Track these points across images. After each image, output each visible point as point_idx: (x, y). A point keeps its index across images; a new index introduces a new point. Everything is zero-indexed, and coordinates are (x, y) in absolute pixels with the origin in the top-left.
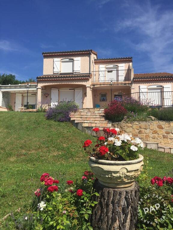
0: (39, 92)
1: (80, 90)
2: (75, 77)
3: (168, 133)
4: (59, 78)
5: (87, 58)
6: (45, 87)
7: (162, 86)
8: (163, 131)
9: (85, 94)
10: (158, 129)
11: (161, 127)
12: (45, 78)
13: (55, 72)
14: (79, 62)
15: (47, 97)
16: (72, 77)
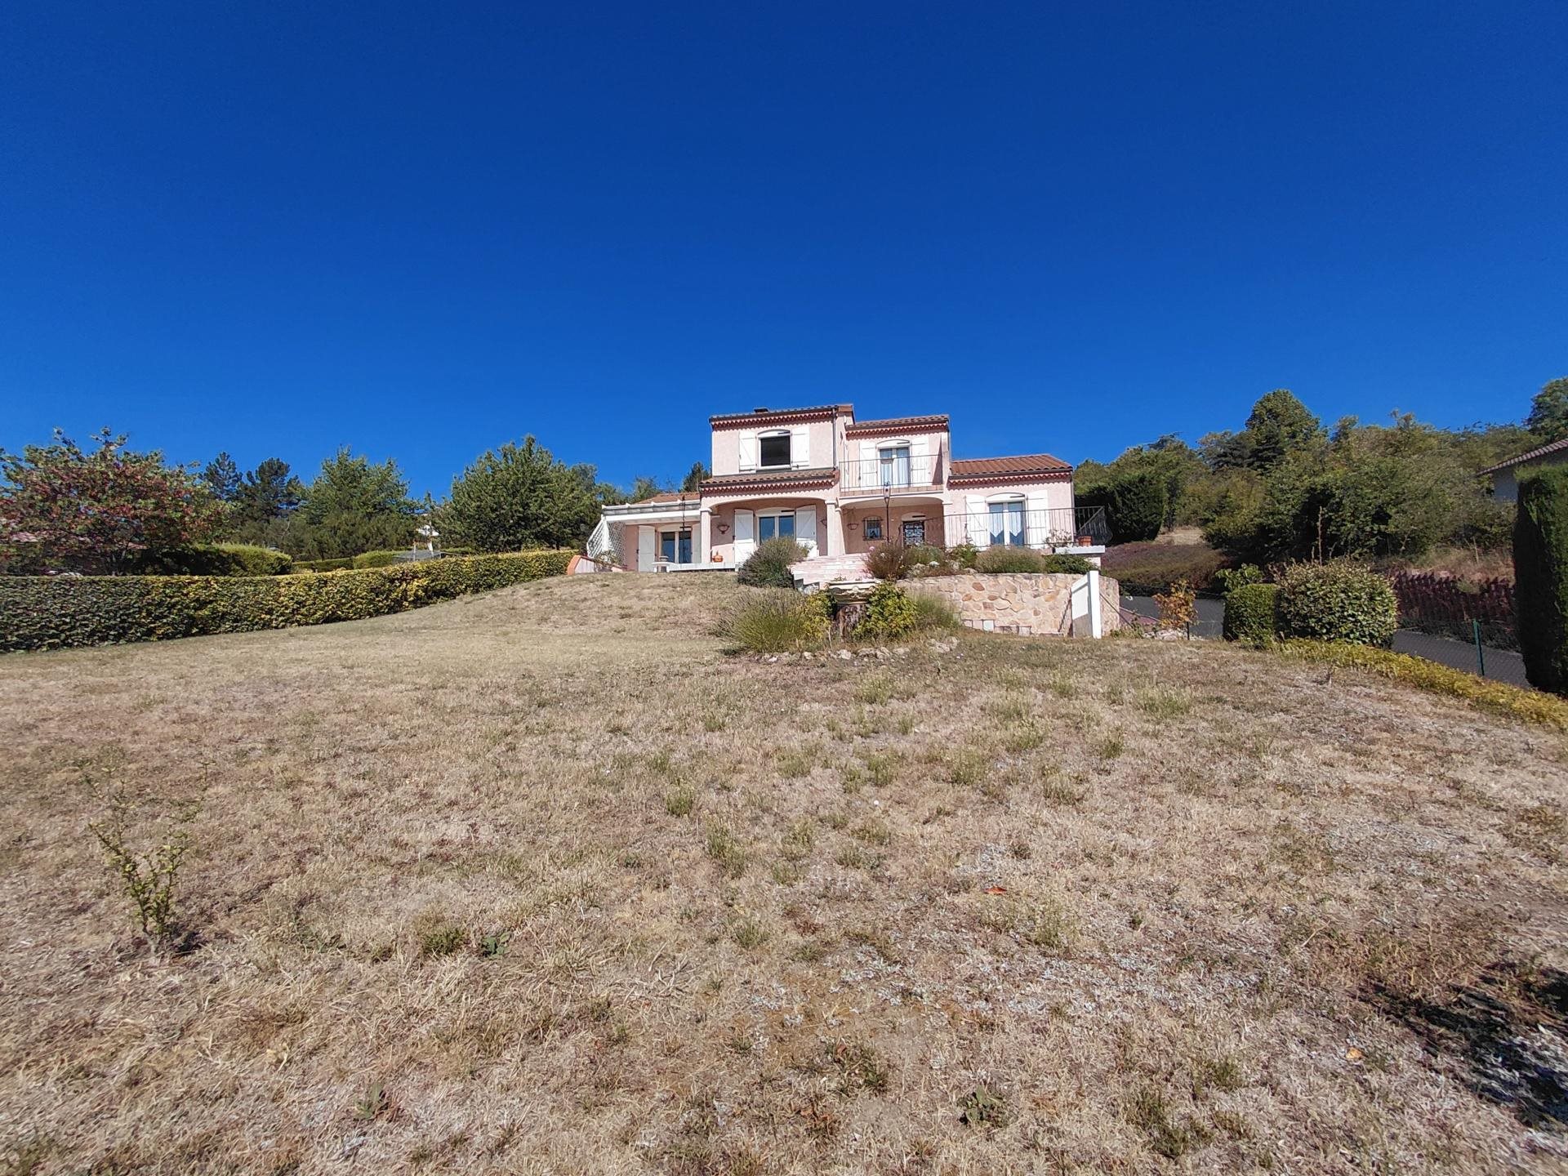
0: (706, 520)
1: (809, 513)
2: (796, 479)
3: (993, 598)
4: (755, 482)
5: (828, 424)
6: (719, 507)
7: (1024, 496)
8: (985, 594)
9: (823, 521)
10: (973, 591)
11: (980, 588)
12: (721, 484)
13: (742, 468)
14: (807, 438)
15: (723, 532)
16: (789, 479)
